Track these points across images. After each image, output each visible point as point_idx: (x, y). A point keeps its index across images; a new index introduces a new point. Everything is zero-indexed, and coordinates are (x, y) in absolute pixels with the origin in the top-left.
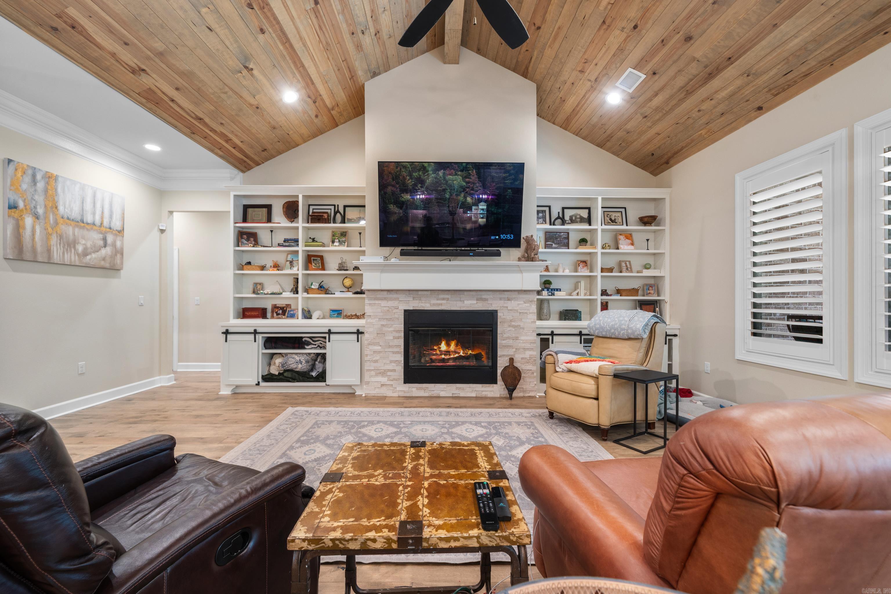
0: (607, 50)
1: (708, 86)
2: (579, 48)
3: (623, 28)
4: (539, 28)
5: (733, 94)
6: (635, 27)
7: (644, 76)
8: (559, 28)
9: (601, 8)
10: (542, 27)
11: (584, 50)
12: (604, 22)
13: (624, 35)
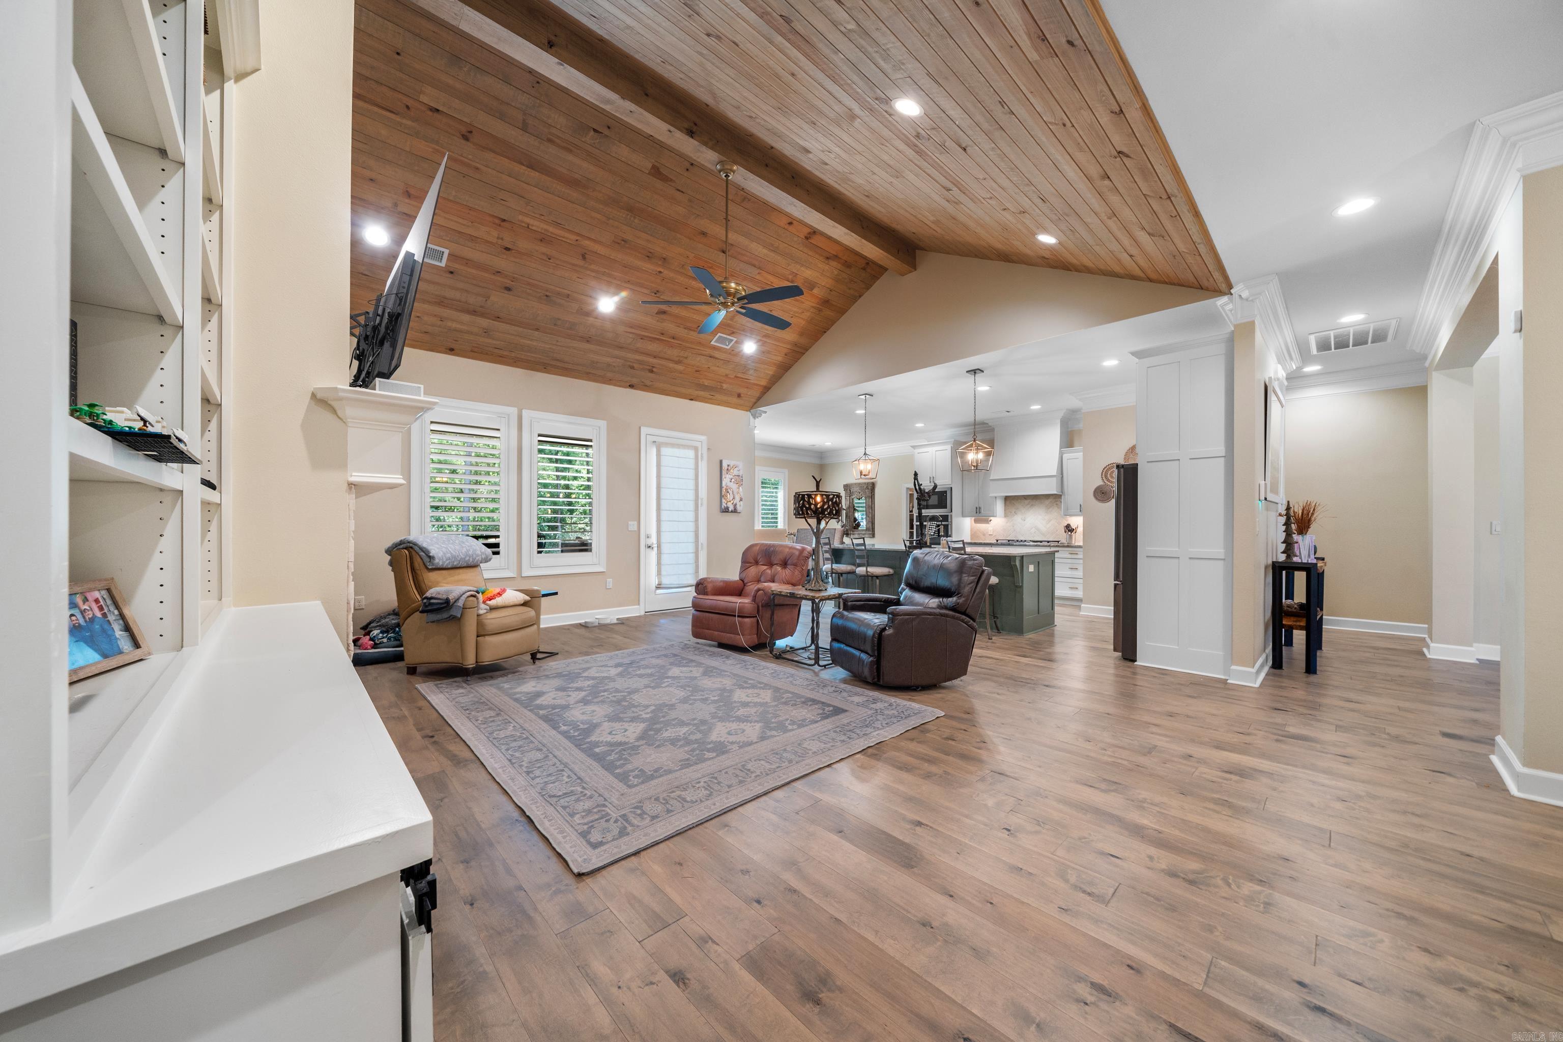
0: (464, 225)
1: (459, 314)
2: (454, 193)
3: (502, 239)
4: (466, 138)
5: (456, 330)
6: (507, 249)
7: (443, 264)
8: (477, 169)
9: (520, 217)
10: (468, 143)
11: (451, 198)
12: (504, 220)
13: (495, 241)
